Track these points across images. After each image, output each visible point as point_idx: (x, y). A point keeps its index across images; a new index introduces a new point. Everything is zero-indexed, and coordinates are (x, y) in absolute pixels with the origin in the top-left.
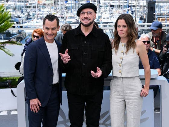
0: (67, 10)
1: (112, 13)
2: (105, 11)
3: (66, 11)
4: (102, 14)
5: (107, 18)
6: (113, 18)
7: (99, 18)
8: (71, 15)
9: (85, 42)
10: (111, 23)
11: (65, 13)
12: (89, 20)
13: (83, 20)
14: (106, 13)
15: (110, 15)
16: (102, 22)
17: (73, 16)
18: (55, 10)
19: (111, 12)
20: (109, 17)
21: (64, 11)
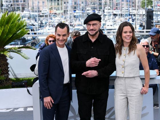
0: (75, 19)
1: (115, 21)
2: (109, 19)
3: (75, 20)
4: (107, 22)
5: (111, 25)
6: (116, 25)
7: (104, 26)
8: (79, 23)
9: (92, 47)
10: (114, 29)
11: (74, 21)
12: (95, 30)
14: (109, 21)
15: (114, 22)
16: (106, 29)
17: (81, 23)
19: (114, 20)
20: (112, 24)
21: (72, 19)
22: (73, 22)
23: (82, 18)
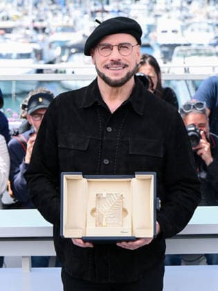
0: (54, 7)
1: (186, 18)
2: (168, 11)
3: (52, 10)
4: (159, 19)
5: (173, 31)
6: (192, 30)
7: (149, 32)
8: (65, 23)
9: (109, 129)
10: (185, 45)
11: (50, 14)
13: (107, 67)
14: (169, 18)
15: (183, 21)
16: (157, 44)
17: (71, 23)
18: (19, 5)
19: (184, 13)
20: (179, 29)
21: (45, 10)
22: (47, 18)
23: (77, 5)
